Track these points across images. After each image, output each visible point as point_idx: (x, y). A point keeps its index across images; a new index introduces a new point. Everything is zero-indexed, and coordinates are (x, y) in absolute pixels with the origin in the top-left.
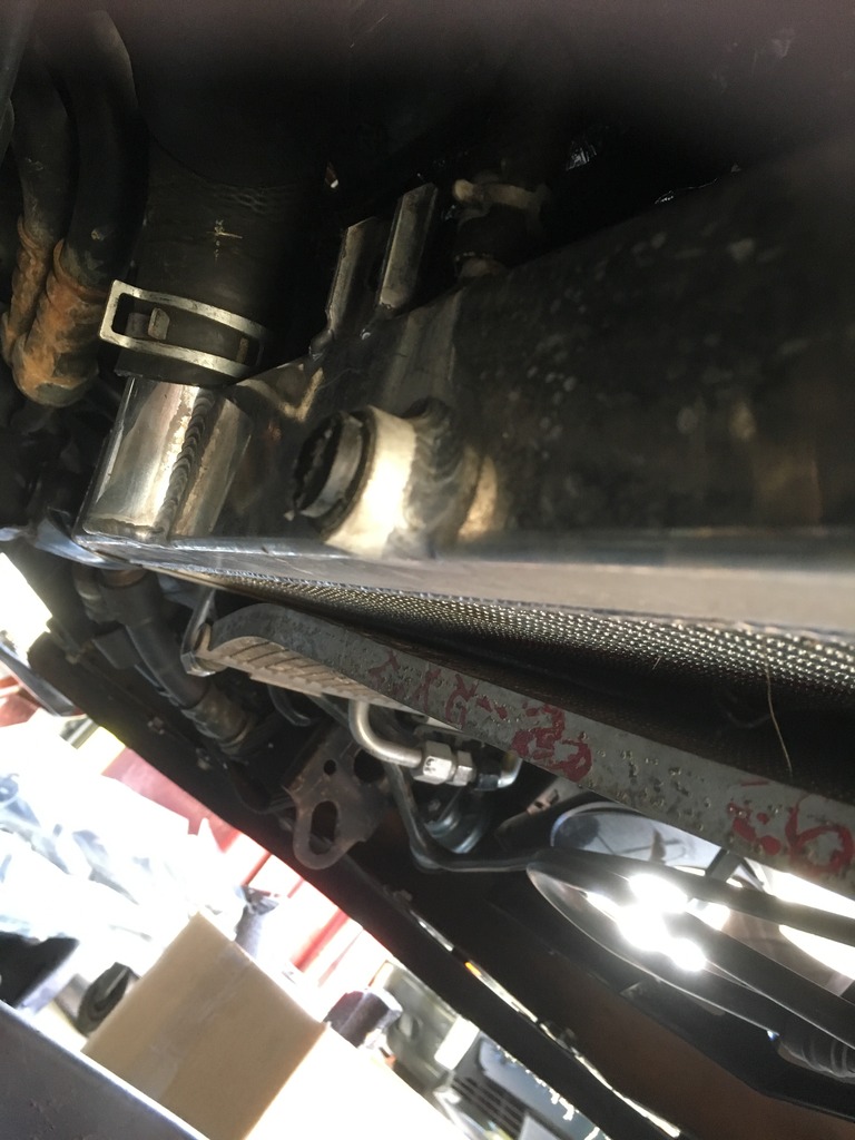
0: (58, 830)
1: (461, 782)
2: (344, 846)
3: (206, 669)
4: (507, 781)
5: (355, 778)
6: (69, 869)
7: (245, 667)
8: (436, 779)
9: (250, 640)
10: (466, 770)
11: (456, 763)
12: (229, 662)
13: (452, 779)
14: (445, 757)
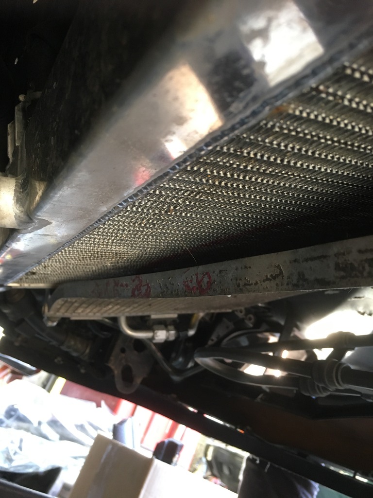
0: (40, 423)
1: (172, 338)
2: (138, 381)
3: (53, 322)
4: (191, 333)
5: (136, 352)
6: (50, 438)
7: (67, 315)
8: (161, 340)
9: (60, 302)
10: (173, 332)
11: (168, 331)
12: (60, 314)
13: (168, 338)
14: (162, 329)
